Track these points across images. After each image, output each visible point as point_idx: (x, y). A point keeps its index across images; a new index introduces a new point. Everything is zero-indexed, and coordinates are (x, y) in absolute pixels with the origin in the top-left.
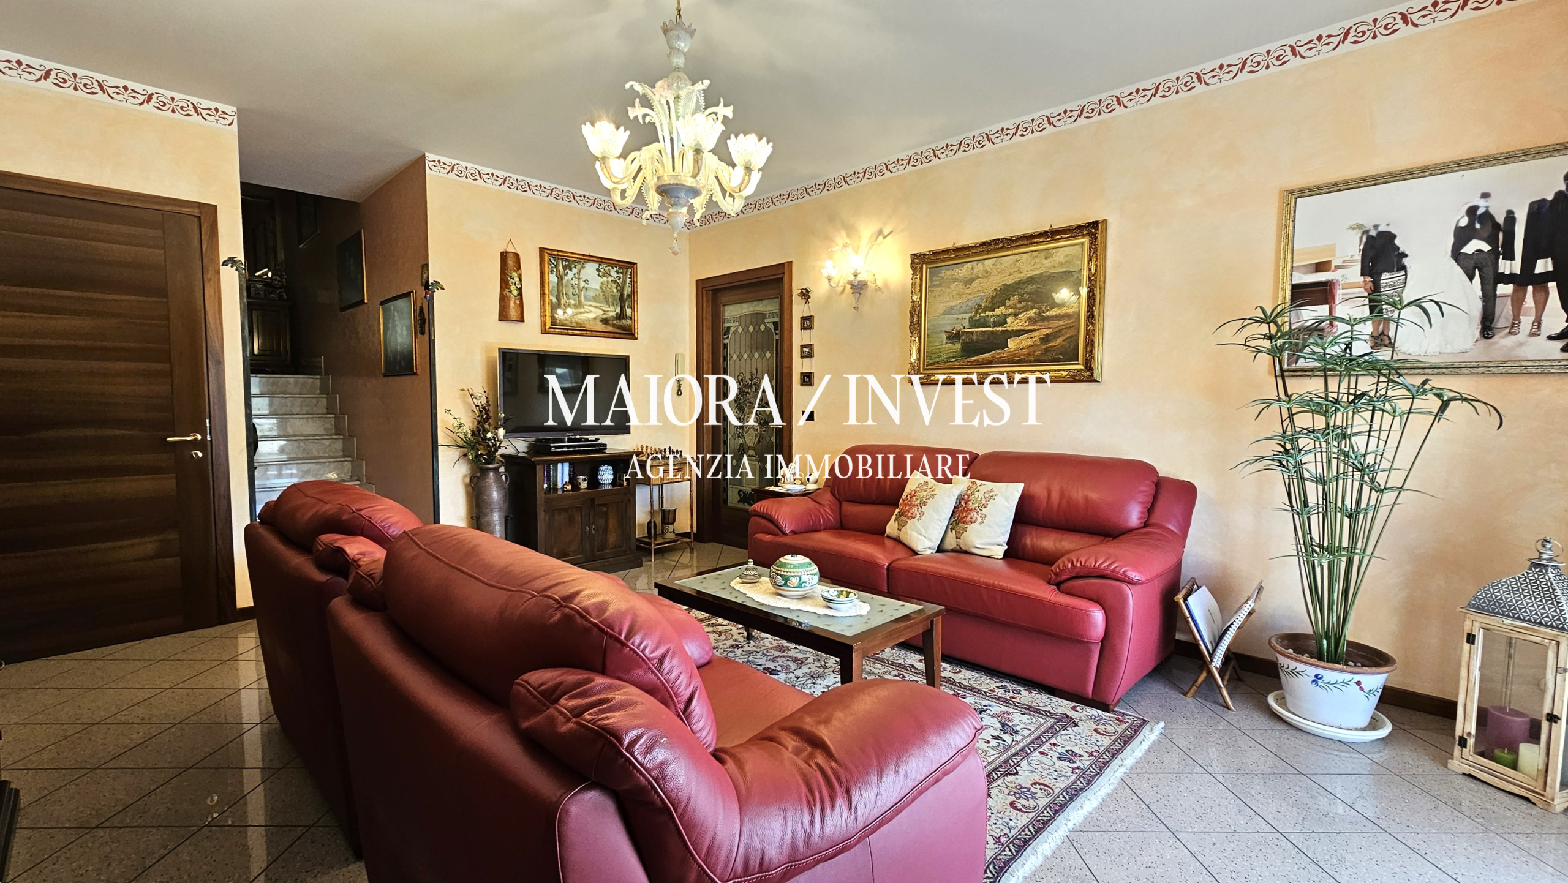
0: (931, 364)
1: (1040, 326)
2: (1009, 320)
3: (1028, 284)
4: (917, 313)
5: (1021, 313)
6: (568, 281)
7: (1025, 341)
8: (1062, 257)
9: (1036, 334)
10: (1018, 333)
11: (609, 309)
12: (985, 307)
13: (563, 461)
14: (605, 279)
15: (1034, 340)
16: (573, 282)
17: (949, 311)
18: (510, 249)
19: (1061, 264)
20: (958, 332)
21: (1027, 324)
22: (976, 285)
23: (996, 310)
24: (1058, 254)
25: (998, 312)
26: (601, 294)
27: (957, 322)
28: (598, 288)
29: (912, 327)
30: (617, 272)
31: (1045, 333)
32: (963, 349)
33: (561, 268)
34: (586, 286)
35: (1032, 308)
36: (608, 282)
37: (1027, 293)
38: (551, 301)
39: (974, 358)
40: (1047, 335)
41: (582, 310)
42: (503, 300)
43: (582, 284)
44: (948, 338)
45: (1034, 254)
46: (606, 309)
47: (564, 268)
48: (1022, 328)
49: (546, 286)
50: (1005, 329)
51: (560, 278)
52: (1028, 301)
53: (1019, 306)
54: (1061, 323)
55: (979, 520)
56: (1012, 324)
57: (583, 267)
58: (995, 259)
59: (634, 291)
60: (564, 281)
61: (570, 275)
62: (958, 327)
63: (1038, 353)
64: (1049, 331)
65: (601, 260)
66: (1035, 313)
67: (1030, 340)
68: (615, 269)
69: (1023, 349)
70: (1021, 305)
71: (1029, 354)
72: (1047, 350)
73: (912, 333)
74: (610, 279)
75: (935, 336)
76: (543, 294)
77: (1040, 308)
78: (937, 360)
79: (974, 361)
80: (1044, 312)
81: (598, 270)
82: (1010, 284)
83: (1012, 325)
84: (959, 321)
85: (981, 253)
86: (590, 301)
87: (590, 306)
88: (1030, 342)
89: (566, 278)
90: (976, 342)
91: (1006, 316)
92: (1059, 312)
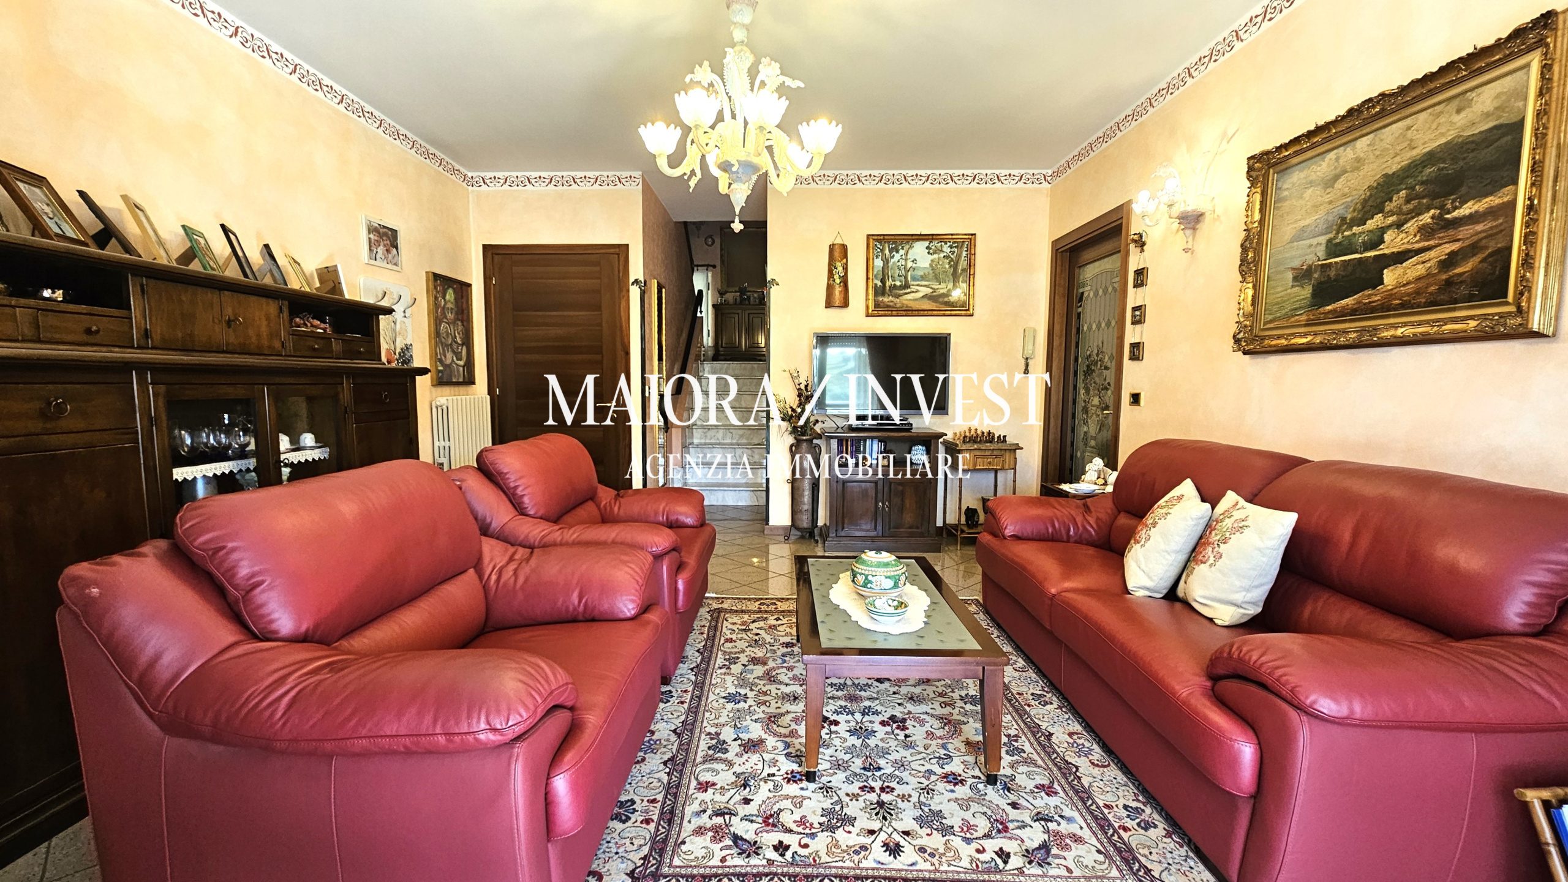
0: (1271, 322)
1: (1440, 238)
2: (1387, 237)
3: (1424, 167)
4: (1254, 245)
5: (1410, 219)
6: (894, 263)
7: (1413, 269)
8: (1488, 102)
9: (1432, 254)
10: (1400, 258)
11: (940, 286)
12: (1352, 219)
13: (872, 438)
14: (936, 256)
15: (1428, 265)
16: (900, 264)
17: (1299, 237)
18: (839, 241)
19: (1487, 115)
20: (1310, 266)
21: (1418, 238)
22: (1340, 187)
23: (1369, 222)
24: (1480, 99)
25: (1371, 224)
26: (931, 272)
27: (1309, 251)
28: (928, 266)
29: (1244, 268)
30: (951, 247)
31: (1447, 251)
32: (1315, 294)
33: (887, 252)
34: (914, 265)
35: (1428, 209)
36: (939, 258)
37: (1422, 183)
38: (876, 284)
39: (1329, 308)
40: (1452, 254)
41: (909, 290)
42: (830, 288)
43: (910, 264)
44: (1295, 279)
45: (1438, 108)
46: (936, 287)
47: (891, 251)
48: (1409, 247)
49: (871, 271)
50: (1381, 252)
51: (886, 262)
52: (1423, 198)
53: (1405, 208)
54: (1479, 227)
55: (1212, 560)
56: (1393, 242)
57: (911, 247)
58: (1371, 136)
59: (971, 265)
60: (890, 264)
61: (897, 256)
62: (1311, 259)
63: (1433, 288)
64: (1455, 246)
65: (930, 237)
66: (1433, 218)
67: (1420, 267)
68: (949, 244)
69: (1408, 284)
70: (1410, 206)
71: (1418, 293)
72: (1449, 283)
73: (1242, 276)
74: (942, 255)
75: (1279, 276)
76: (868, 278)
77: (1442, 207)
78: (1279, 315)
79: (1330, 312)
80: (1449, 213)
81: (928, 248)
82: (1394, 174)
83: (1393, 244)
84: (1312, 249)
85: (1349, 130)
86: (918, 280)
87: (918, 285)
88: (1421, 270)
89: (892, 260)
90: (1335, 280)
91: (1383, 230)
92: (1476, 207)
